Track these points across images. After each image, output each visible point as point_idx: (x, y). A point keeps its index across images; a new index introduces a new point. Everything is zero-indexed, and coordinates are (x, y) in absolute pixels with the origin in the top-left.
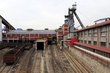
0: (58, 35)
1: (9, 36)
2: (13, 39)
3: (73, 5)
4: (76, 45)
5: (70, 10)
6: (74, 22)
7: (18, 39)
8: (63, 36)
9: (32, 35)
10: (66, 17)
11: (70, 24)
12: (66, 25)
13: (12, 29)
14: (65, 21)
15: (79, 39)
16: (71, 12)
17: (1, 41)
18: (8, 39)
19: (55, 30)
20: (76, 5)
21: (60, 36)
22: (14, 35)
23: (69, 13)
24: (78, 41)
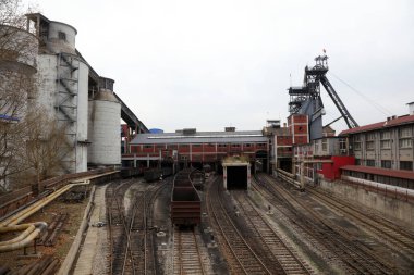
0: (276, 146)
1: (136, 149)
2: (148, 158)
3: (317, 59)
4: (351, 173)
5: (308, 72)
6: (321, 105)
7: (160, 158)
8: (290, 149)
9: (197, 147)
10: (292, 91)
11: (311, 111)
12: (300, 116)
13: (142, 132)
14: (291, 104)
15: (358, 157)
16: (312, 79)
17: (119, 162)
18: (136, 158)
19: (263, 132)
20: (325, 58)
21: (282, 149)
22: (148, 148)
23: (306, 80)
24: (356, 162)
